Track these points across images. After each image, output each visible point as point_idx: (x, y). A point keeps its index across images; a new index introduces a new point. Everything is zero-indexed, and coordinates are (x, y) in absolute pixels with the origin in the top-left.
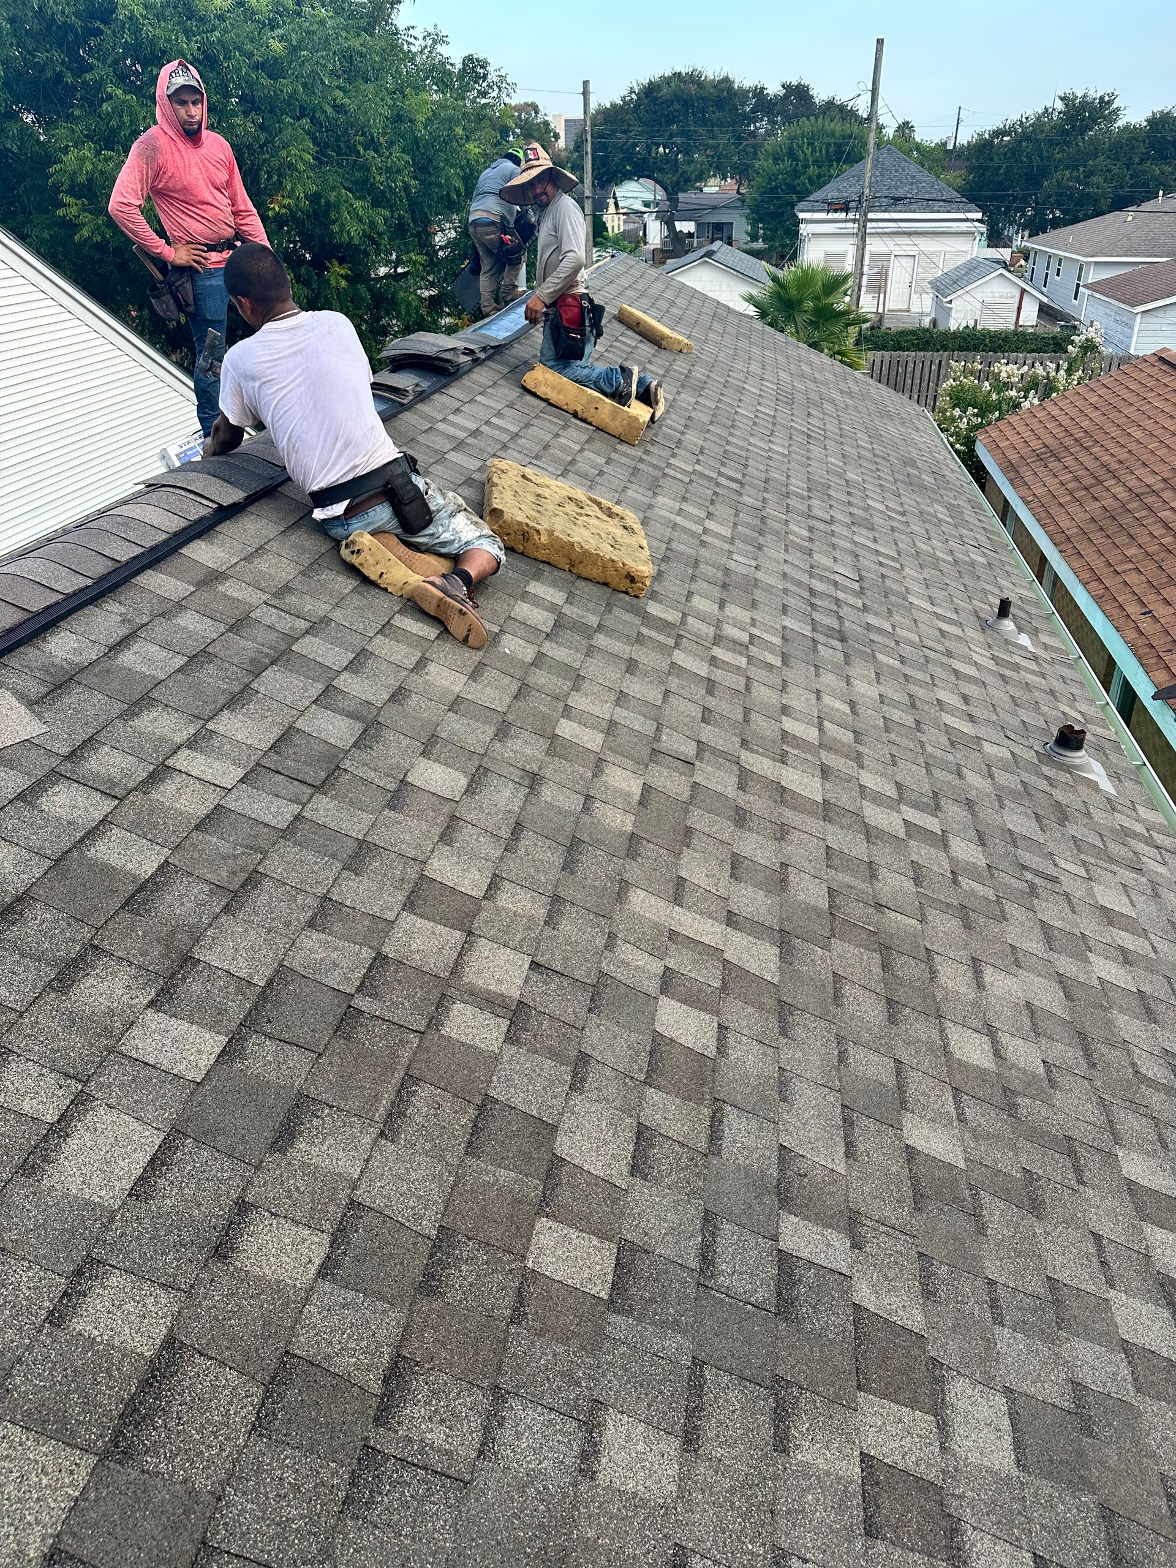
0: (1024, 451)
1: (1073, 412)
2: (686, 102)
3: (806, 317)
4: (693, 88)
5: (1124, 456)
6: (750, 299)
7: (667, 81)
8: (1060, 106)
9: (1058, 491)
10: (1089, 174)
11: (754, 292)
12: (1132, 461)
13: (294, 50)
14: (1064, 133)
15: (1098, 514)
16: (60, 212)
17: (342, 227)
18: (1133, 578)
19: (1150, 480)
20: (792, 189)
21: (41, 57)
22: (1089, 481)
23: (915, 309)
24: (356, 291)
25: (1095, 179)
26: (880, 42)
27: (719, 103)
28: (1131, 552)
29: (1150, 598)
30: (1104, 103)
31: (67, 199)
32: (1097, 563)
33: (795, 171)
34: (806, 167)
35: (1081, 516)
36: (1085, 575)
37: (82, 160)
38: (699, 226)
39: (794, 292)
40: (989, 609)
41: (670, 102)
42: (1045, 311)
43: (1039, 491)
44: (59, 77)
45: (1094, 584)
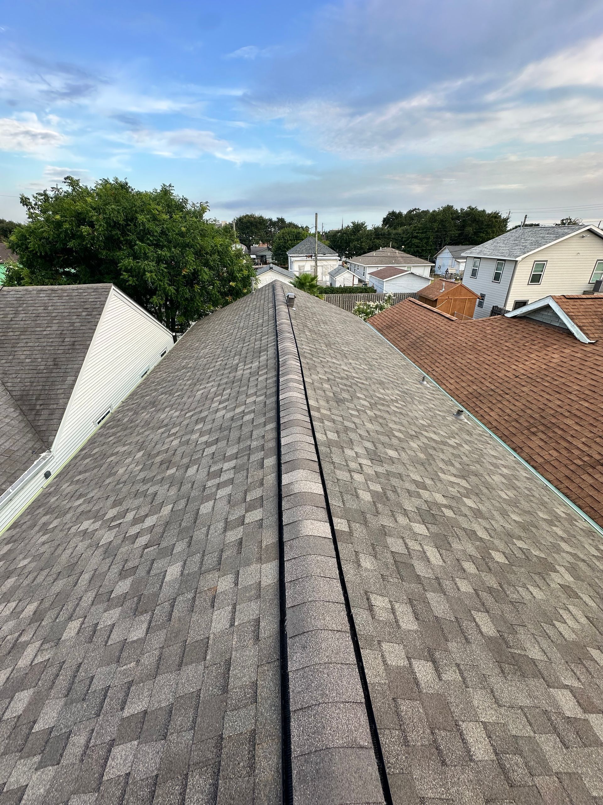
0: (382, 326)
1: (391, 315)
2: (251, 223)
3: (308, 287)
4: (253, 219)
5: (410, 327)
6: (291, 283)
7: (245, 217)
8: (352, 225)
9: (395, 336)
10: (362, 242)
11: (292, 281)
12: (413, 329)
13: (188, 230)
14: (354, 232)
15: (410, 343)
16: (122, 277)
17: (202, 277)
18: (426, 361)
19: (420, 334)
20: (285, 247)
21: (114, 233)
22: (403, 334)
23: (324, 280)
24: (202, 292)
25: (363, 244)
26: (316, 214)
27: (260, 223)
28: (423, 353)
29: (433, 366)
30: (363, 224)
31: (124, 273)
32: (415, 357)
33: (285, 242)
34: (288, 241)
35: (405, 344)
36: (413, 360)
37: (129, 263)
38: (257, 256)
39: (303, 281)
40: (421, 379)
41: (246, 223)
42: (360, 281)
43: (391, 337)
44: (119, 238)
45: (416, 363)
